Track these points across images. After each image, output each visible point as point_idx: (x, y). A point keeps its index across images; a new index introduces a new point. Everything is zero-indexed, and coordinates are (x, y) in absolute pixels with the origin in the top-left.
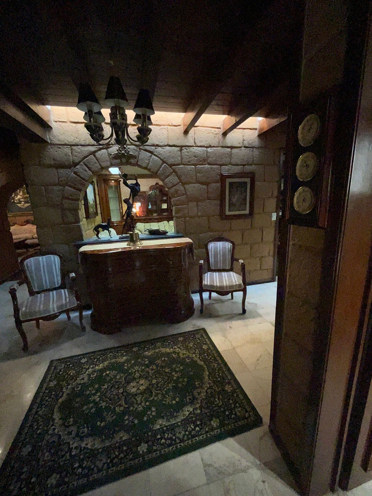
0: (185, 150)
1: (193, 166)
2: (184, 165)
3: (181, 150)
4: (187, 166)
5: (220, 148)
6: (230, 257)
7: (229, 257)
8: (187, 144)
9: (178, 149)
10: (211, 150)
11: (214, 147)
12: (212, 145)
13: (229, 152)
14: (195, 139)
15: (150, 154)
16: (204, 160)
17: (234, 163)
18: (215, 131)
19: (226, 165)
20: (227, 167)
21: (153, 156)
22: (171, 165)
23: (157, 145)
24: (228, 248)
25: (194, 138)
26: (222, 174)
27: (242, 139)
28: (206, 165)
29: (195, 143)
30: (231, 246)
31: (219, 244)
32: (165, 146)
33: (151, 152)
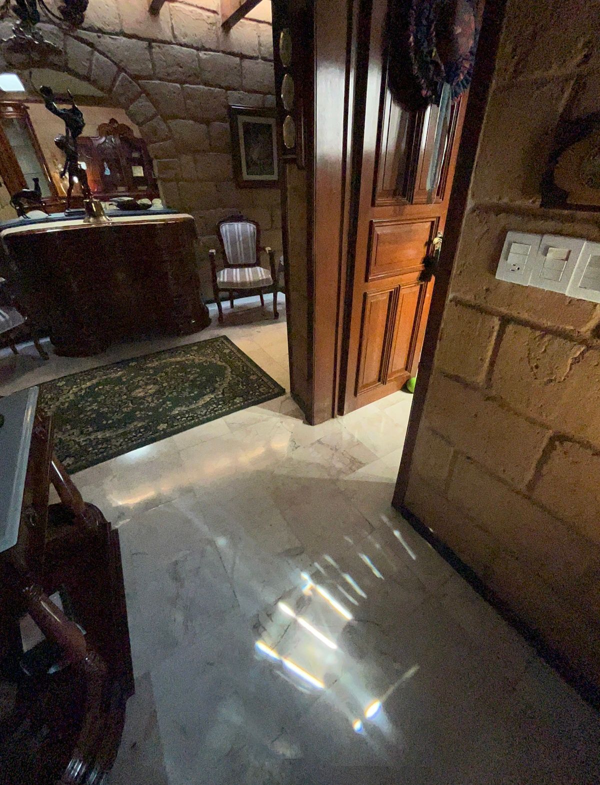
0: (157, 48)
1: (178, 85)
2: (160, 79)
3: (150, 47)
4: (167, 83)
5: (220, 54)
6: (254, 246)
7: (252, 245)
8: (160, 37)
9: (145, 44)
10: (205, 56)
11: (211, 50)
12: (207, 46)
13: (237, 64)
14: (172, 28)
15: (90, 49)
16: (195, 75)
17: (248, 87)
18: (209, 17)
19: (235, 90)
20: (235, 93)
21: (96, 53)
22: (136, 78)
23: (100, 30)
24: (251, 232)
25: (170, 25)
26: (230, 106)
27: (257, 42)
28: (199, 84)
29: (175, 37)
30: (254, 228)
31: (236, 226)
32: (117, 34)
33: (91, 45)
